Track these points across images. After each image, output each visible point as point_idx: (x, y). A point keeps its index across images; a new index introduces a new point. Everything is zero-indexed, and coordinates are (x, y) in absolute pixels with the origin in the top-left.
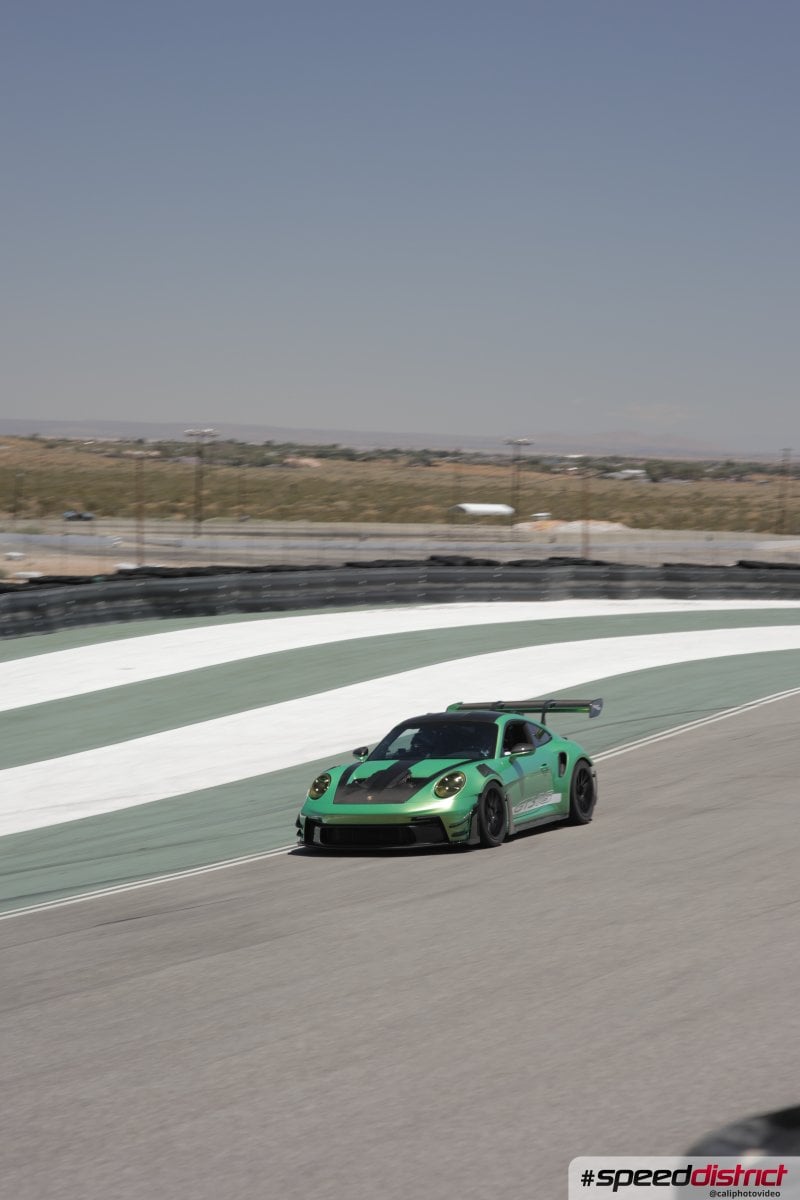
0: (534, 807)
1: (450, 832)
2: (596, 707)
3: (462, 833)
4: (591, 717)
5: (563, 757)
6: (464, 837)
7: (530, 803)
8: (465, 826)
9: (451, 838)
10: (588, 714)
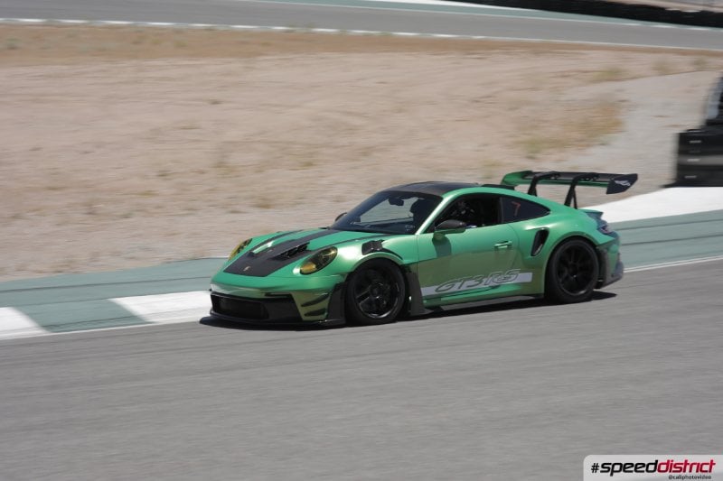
0: (482, 286)
1: (303, 311)
2: (623, 183)
3: (320, 312)
4: (608, 193)
5: (542, 235)
6: (322, 317)
7: (472, 282)
8: (324, 304)
9: (304, 318)
10: (605, 189)
